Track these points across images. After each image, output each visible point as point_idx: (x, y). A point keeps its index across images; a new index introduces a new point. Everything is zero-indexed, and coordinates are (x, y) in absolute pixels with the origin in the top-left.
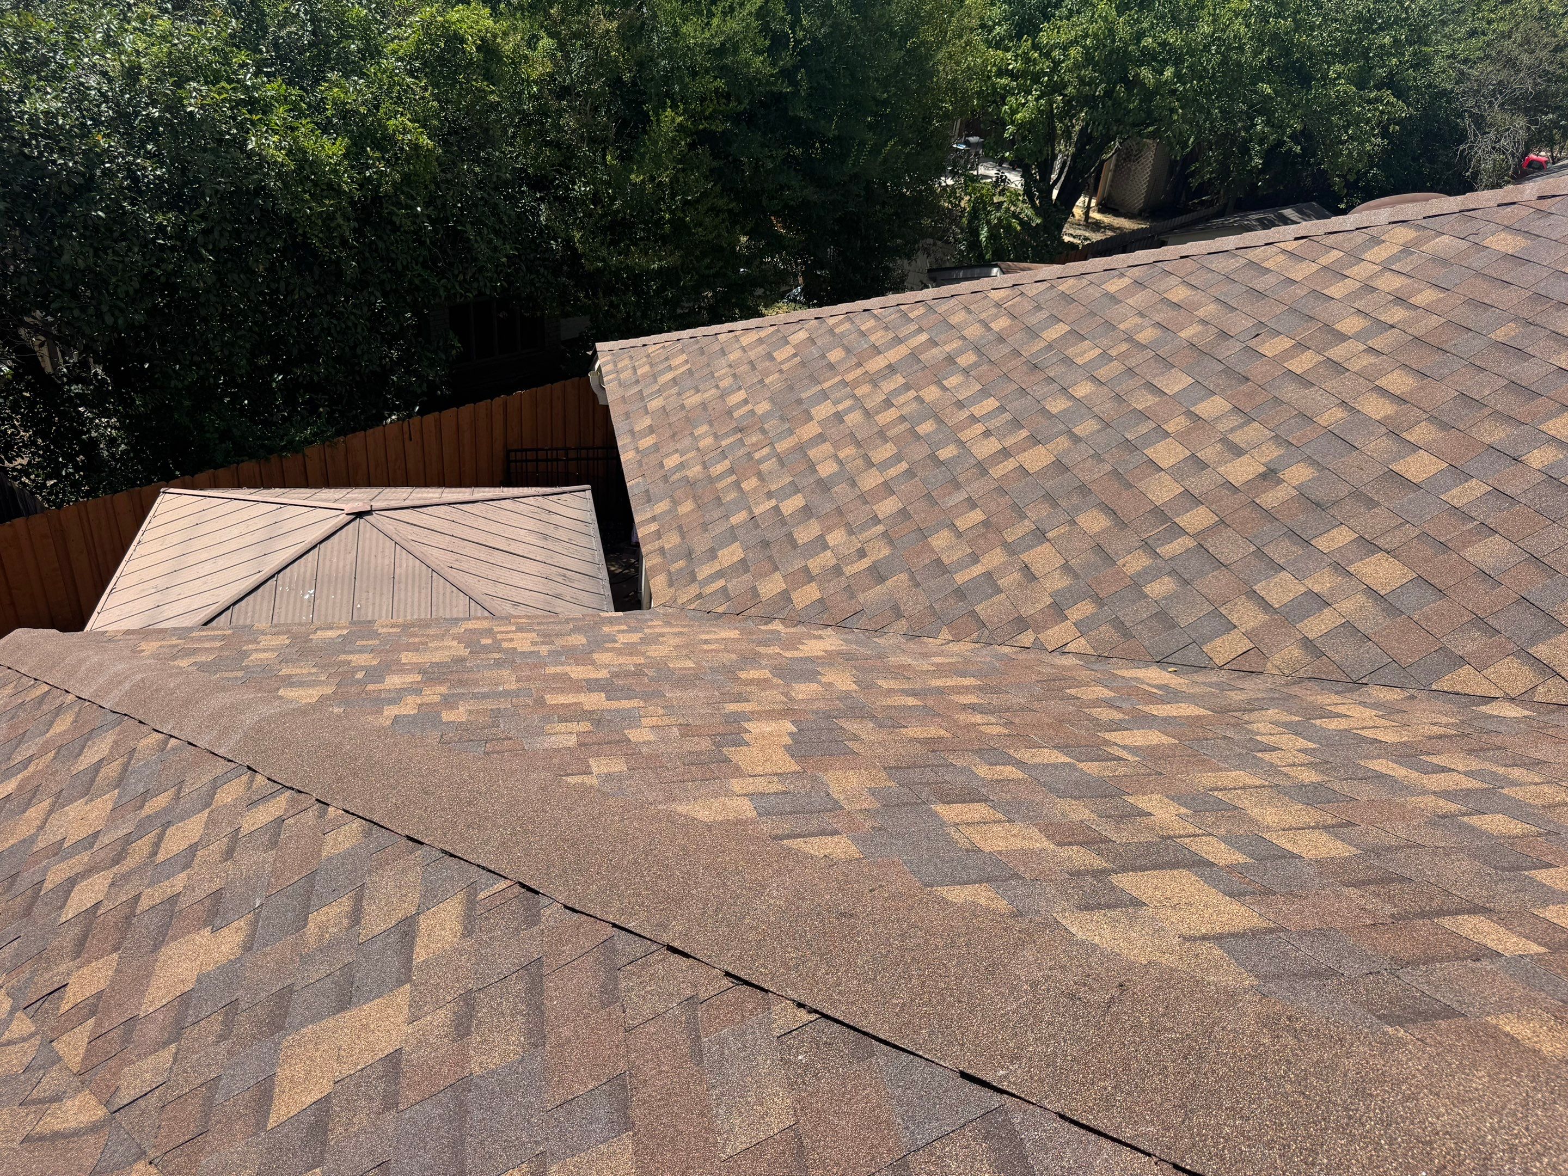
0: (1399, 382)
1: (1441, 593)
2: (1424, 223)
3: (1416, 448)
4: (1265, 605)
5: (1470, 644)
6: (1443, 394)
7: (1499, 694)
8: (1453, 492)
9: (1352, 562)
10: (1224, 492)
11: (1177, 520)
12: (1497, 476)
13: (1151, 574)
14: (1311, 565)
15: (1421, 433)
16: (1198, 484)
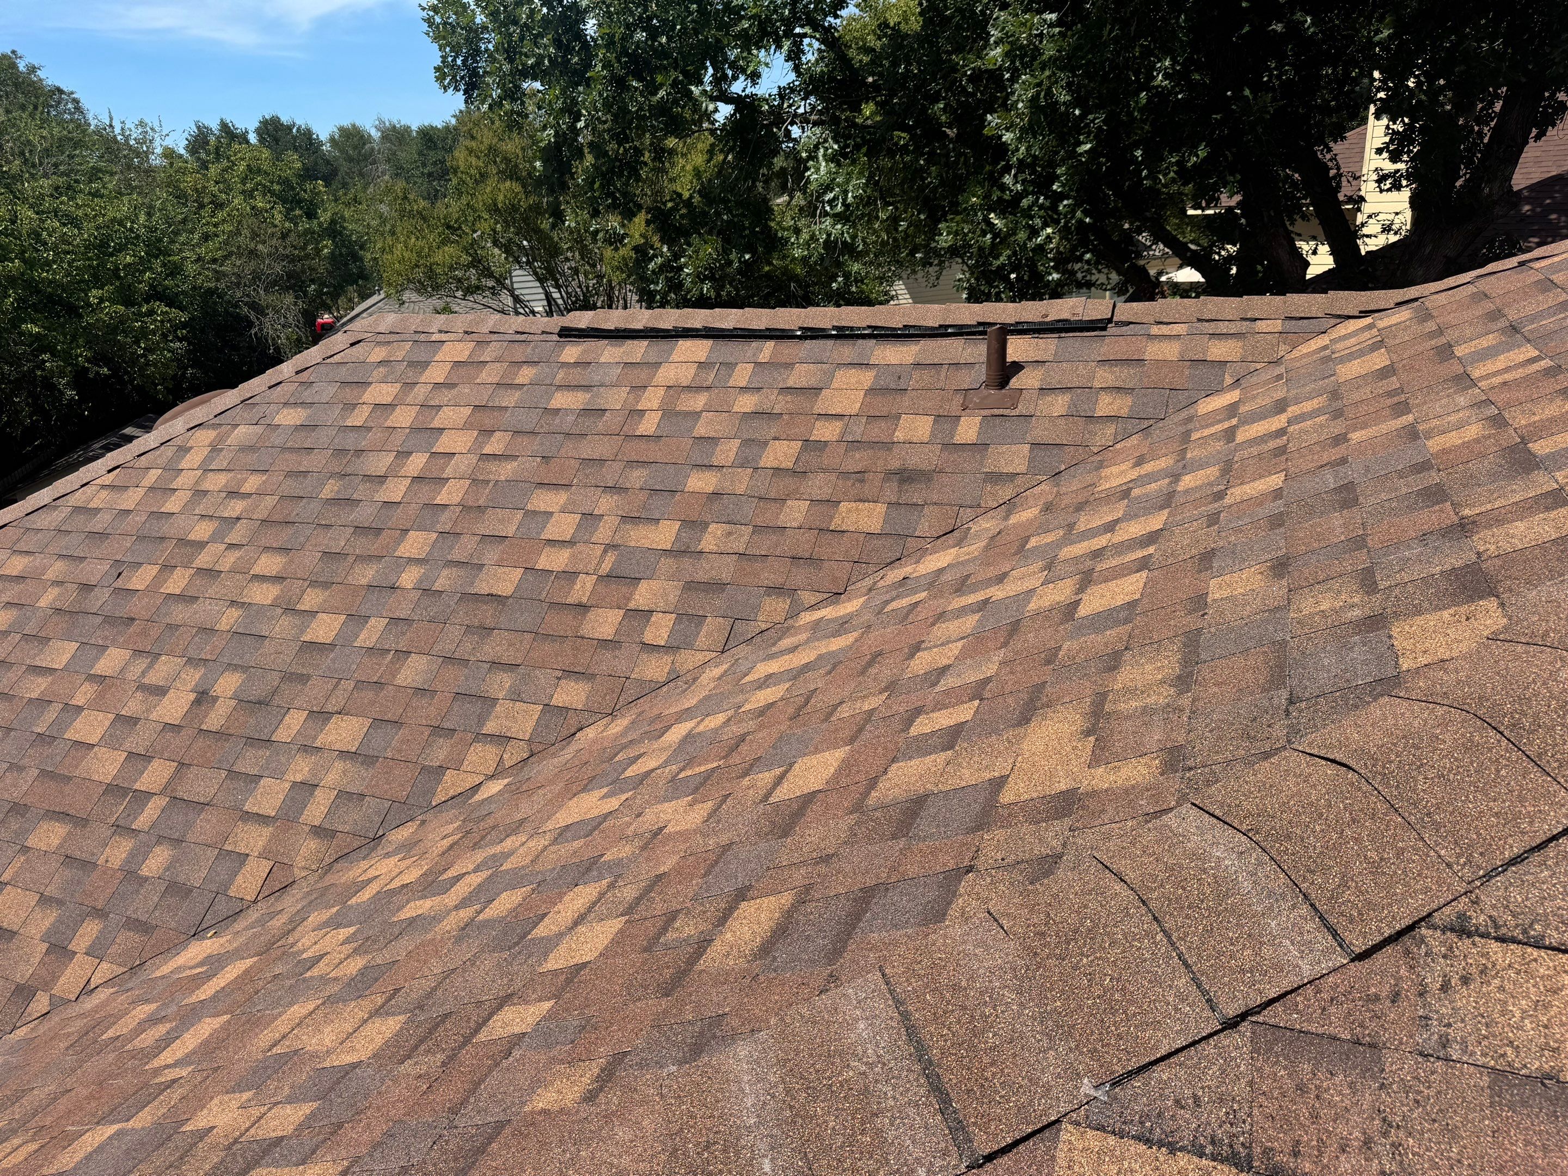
0: (269, 564)
1: (397, 724)
2: (217, 421)
3: (313, 614)
4: (263, 819)
5: (440, 752)
6: (310, 559)
7: (482, 778)
8: (362, 636)
9: (315, 738)
10: (169, 735)
11: (137, 786)
12: (387, 607)
13: (139, 855)
14: (283, 760)
15: (311, 599)
16: (138, 740)
